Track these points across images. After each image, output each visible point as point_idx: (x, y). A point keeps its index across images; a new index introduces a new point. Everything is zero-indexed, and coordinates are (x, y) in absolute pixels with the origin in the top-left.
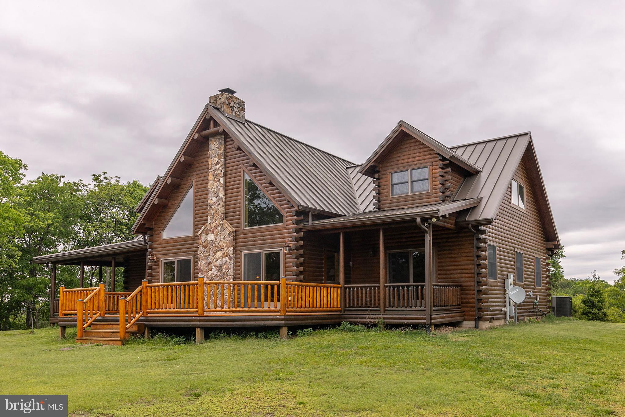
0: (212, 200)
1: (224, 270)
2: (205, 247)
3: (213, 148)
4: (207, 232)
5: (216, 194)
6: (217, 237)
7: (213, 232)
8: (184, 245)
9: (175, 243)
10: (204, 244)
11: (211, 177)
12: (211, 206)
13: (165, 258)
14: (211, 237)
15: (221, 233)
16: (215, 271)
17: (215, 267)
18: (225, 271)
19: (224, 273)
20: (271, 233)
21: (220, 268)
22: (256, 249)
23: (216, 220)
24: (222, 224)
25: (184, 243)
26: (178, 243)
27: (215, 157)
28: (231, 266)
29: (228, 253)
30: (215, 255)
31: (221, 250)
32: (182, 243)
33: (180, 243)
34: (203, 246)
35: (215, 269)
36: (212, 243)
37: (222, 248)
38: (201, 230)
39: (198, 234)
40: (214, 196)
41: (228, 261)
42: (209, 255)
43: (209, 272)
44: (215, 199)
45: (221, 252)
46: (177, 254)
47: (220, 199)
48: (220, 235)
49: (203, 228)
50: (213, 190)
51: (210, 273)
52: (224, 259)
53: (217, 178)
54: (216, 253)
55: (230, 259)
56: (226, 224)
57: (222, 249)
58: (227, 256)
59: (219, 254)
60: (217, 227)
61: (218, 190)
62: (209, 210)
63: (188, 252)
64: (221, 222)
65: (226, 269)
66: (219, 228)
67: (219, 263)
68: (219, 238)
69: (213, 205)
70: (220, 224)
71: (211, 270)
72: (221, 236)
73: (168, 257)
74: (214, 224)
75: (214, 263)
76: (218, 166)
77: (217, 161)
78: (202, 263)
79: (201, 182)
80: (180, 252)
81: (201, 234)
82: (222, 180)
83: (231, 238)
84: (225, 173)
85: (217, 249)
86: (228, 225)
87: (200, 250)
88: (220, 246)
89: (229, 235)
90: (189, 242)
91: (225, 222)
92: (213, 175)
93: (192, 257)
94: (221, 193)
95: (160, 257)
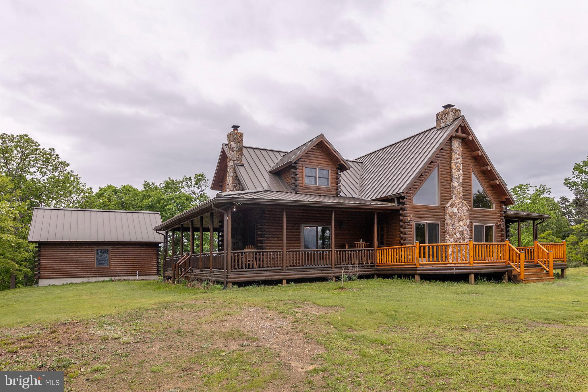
0: (455, 183)
2: (451, 216)
3: (455, 146)
4: (452, 206)
5: (458, 180)
6: (460, 211)
7: (456, 207)
8: (433, 212)
10: (450, 214)
12: (455, 188)
13: (417, 220)
15: (462, 209)
16: (458, 234)
17: (459, 231)
19: (464, 237)
20: (488, 214)
21: (462, 233)
22: (481, 222)
23: (458, 199)
25: (433, 210)
26: (427, 210)
27: (456, 153)
28: (469, 233)
29: (466, 223)
30: (458, 223)
31: (462, 221)
33: (429, 210)
34: (450, 216)
36: (456, 214)
38: (449, 204)
39: (447, 206)
40: (456, 181)
41: (467, 228)
42: (455, 223)
43: (454, 235)
44: (457, 184)
46: (427, 218)
47: (460, 184)
49: (450, 202)
50: (455, 176)
52: (465, 227)
53: (458, 169)
58: (466, 225)
59: (461, 223)
60: (459, 204)
61: (459, 178)
62: (453, 190)
63: (437, 218)
65: (466, 234)
66: (461, 205)
67: (461, 229)
70: (462, 202)
71: (456, 234)
73: (420, 220)
74: (457, 201)
75: (458, 229)
76: (459, 160)
77: (458, 156)
78: (449, 228)
79: (444, 167)
80: (430, 217)
81: (449, 207)
82: (461, 171)
83: (468, 213)
84: (464, 167)
85: (460, 219)
86: (466, 204)
87: (448, 218)
88: (462, 218)
89: (467, 211)
90: (437, 211)
91: (464, 202)
92: (455, 165)
93: (439, 222)
94: (461, 181)
95: (413, 218)
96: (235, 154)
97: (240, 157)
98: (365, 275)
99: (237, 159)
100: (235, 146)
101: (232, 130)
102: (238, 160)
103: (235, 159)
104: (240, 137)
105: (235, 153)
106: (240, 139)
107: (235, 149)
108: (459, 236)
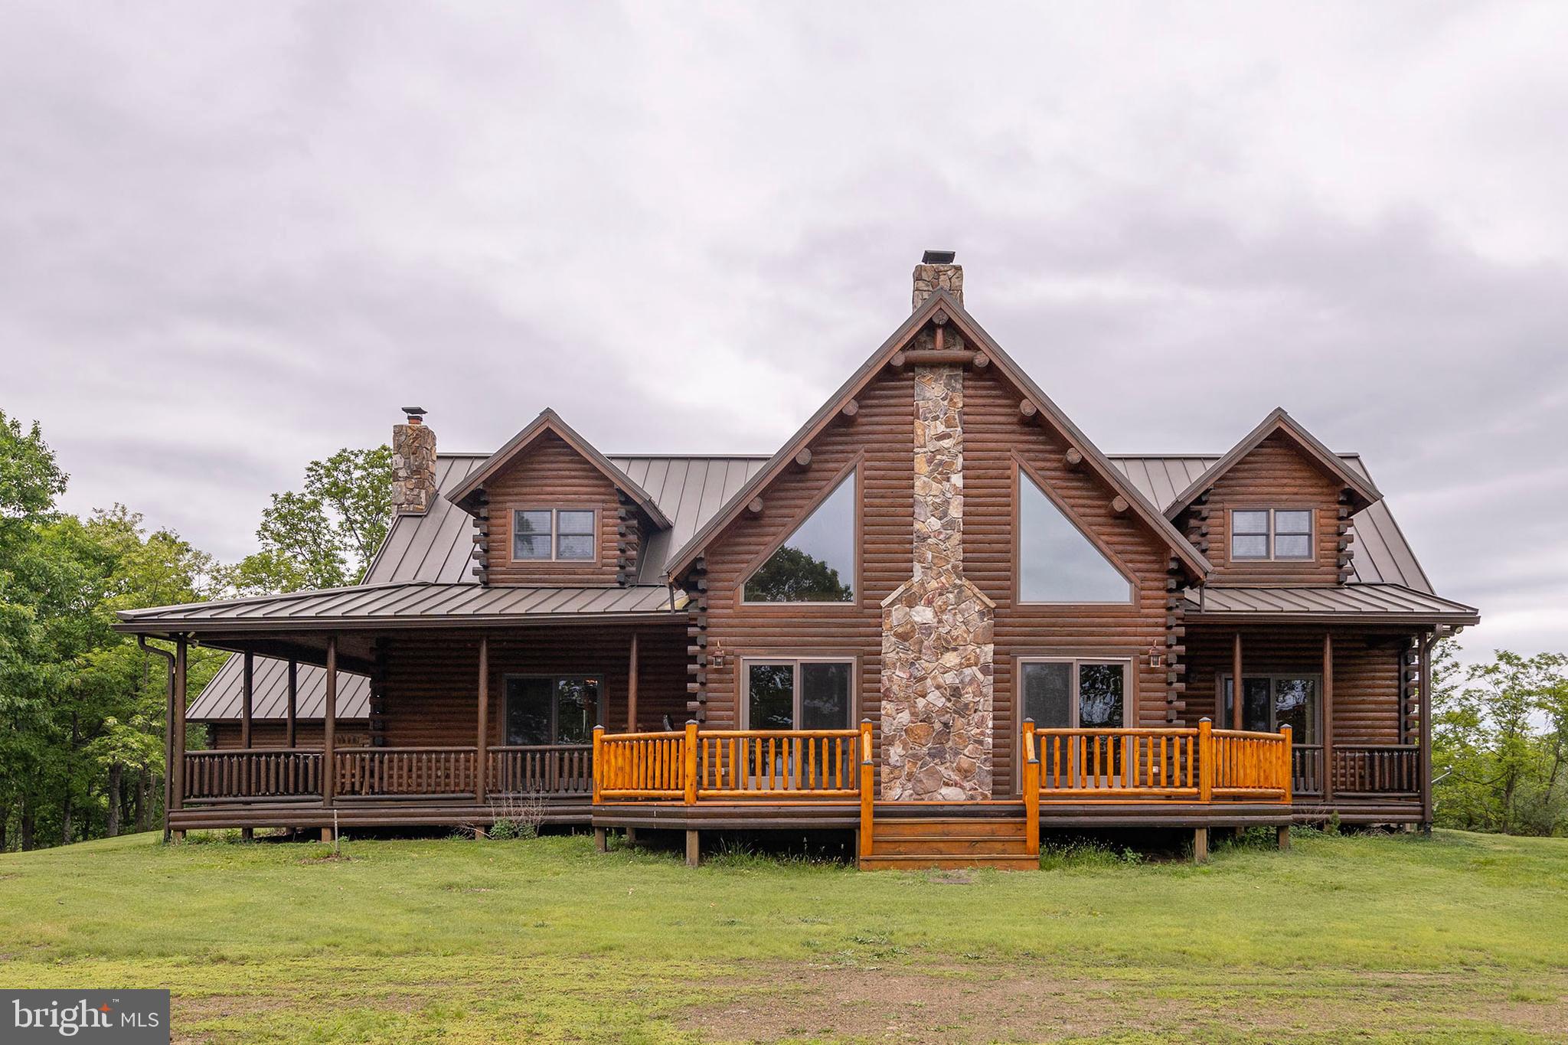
0: (927, 524)
1: (968, 697)
2: (904, 637)
3: (928, 395)
4: (911, 601)
5: (941, 510)
6: (945, 617)
7: (929, 603)
8: (828, 625)
9: (793, 620)
10: (900, 630)
11: (921, 465)
12: (925, 539)
13: (756, 655)
14: (923, 614)
15: (955, 609)
16: (936, 699)
17: (938, 687)
18: (971, 699)
19: (966, 705)
20: (1097, 620)
21: (954, 693)
22: (1058, 653)
23: (939, 575)
24: (961, 586)
25: (828, 620)
26: (804, 620)
27: (936, 418)
28: (989, 690)
29: (977, 657)
30: (937, 660)
31: (955, 649)
32: (819, 620)
33: (809, 620)
34: (897, 635)
35: (937, 693)
36: (927, 629)
37: (962, 643)
38: (894, 595)
39: (884, 603)
40: (933, 515)
41: (980, 676)
42: (920, 658)
43: (917, 700)
44: (935, 523)
45: (955, 653)
46: (802, 647)
47: (950, 525)
48: (953, 612)
49: (901, 589)
50: (929, 499)
51: (921, 703)
52: (967, 671)
53: (942, 473)
54: (942, 654)
55: (985, 670)
56: (970, 588)
57: (961, 648)
58: (976, 665)
59: (951, 659)
60: (942, 591)
61: (947, 502)
62: (916, 547)
63: (842, 647)
64: (958, 582)
65: (975, 696)
66: (951, 596)
67: (950, 679)
68: (951, 620)
69: (930, 537)
70: (955, 586)
71: (924, 696)
72: (955, 614)
73: (769, 654)
74: (934, 584)
75: (935, 678)
76: (946, 443)
77: (941, 428)
78: (895, 677)
79: (882, 473)
80: (812, 644)
81: (892, 604)
82: (957, 480)
83: (987, 622)
84: (967, 463)
85: (945, 646)
86: (976, 590)
87: (888, 643)
88: (955, 640)
89: (982, 614)
90: (844, 620)
91: (967, 583)
92: (930, 461)
93: (852, 659)
94: (956, 512)
95: (738, 650)
96: (400, 486)
97: (415, 493)
98: (572, 825)
99: (407, 500)
100: (402, 465)
101: (404, 420)
102: (410, 503)
103: (402, 499)
104: (415, 439)
105: (403, 483)
106: (416, 444)
107: (402, 473)
108: (940, 702)
